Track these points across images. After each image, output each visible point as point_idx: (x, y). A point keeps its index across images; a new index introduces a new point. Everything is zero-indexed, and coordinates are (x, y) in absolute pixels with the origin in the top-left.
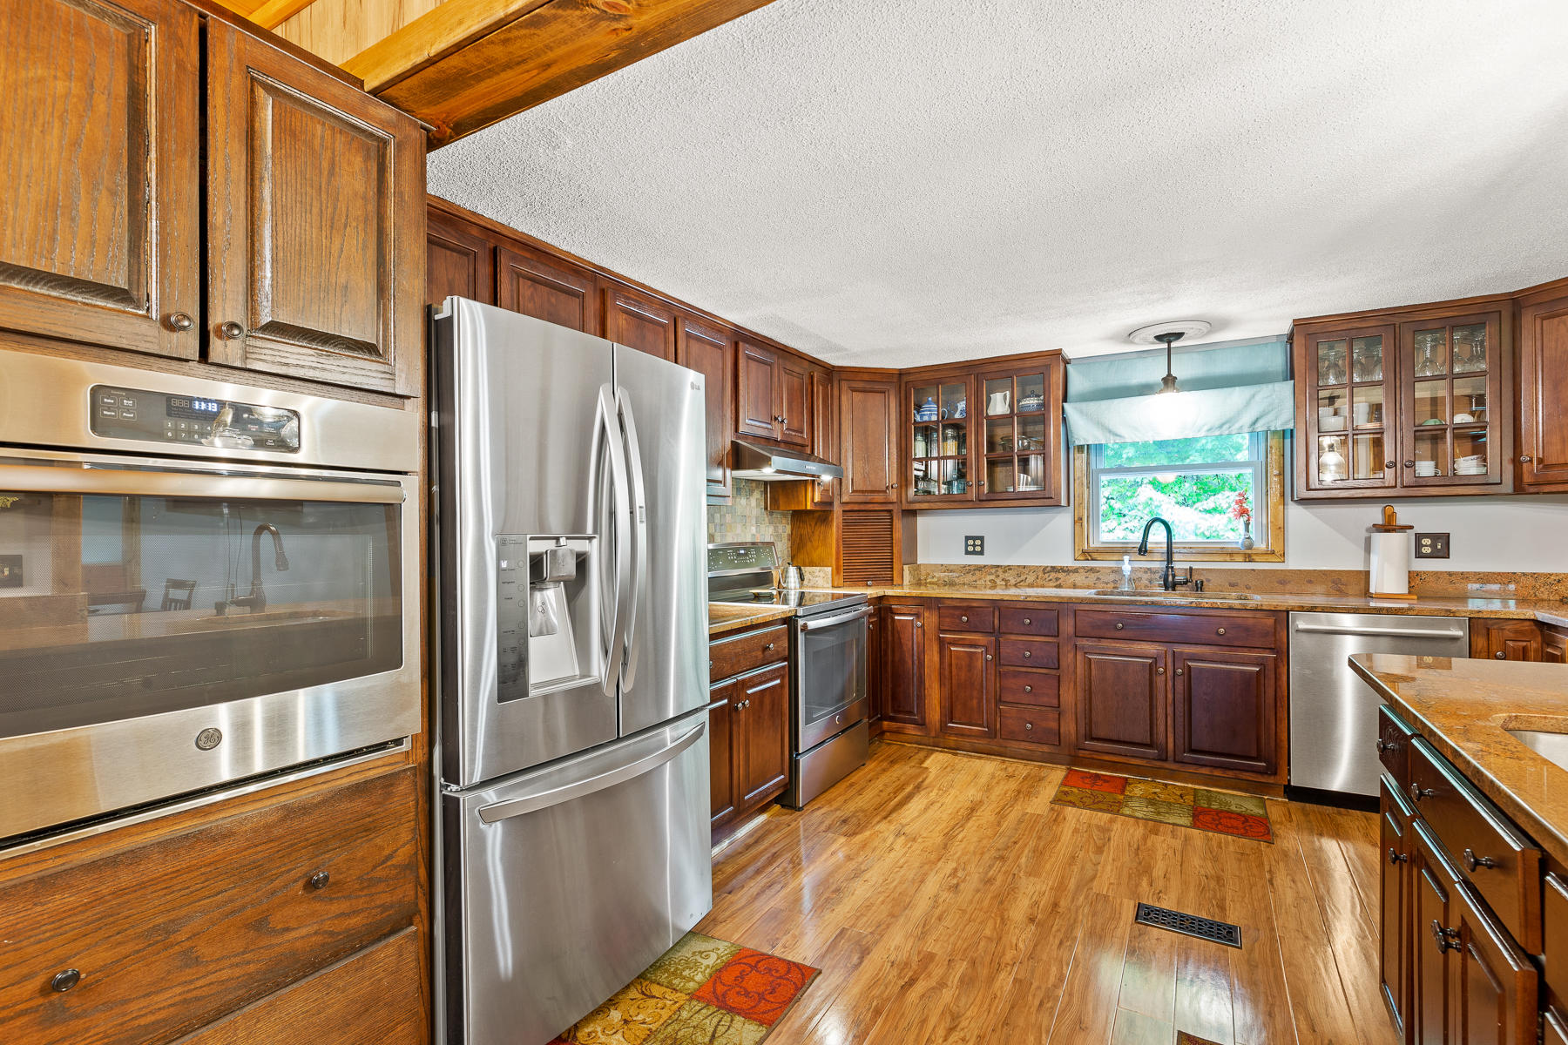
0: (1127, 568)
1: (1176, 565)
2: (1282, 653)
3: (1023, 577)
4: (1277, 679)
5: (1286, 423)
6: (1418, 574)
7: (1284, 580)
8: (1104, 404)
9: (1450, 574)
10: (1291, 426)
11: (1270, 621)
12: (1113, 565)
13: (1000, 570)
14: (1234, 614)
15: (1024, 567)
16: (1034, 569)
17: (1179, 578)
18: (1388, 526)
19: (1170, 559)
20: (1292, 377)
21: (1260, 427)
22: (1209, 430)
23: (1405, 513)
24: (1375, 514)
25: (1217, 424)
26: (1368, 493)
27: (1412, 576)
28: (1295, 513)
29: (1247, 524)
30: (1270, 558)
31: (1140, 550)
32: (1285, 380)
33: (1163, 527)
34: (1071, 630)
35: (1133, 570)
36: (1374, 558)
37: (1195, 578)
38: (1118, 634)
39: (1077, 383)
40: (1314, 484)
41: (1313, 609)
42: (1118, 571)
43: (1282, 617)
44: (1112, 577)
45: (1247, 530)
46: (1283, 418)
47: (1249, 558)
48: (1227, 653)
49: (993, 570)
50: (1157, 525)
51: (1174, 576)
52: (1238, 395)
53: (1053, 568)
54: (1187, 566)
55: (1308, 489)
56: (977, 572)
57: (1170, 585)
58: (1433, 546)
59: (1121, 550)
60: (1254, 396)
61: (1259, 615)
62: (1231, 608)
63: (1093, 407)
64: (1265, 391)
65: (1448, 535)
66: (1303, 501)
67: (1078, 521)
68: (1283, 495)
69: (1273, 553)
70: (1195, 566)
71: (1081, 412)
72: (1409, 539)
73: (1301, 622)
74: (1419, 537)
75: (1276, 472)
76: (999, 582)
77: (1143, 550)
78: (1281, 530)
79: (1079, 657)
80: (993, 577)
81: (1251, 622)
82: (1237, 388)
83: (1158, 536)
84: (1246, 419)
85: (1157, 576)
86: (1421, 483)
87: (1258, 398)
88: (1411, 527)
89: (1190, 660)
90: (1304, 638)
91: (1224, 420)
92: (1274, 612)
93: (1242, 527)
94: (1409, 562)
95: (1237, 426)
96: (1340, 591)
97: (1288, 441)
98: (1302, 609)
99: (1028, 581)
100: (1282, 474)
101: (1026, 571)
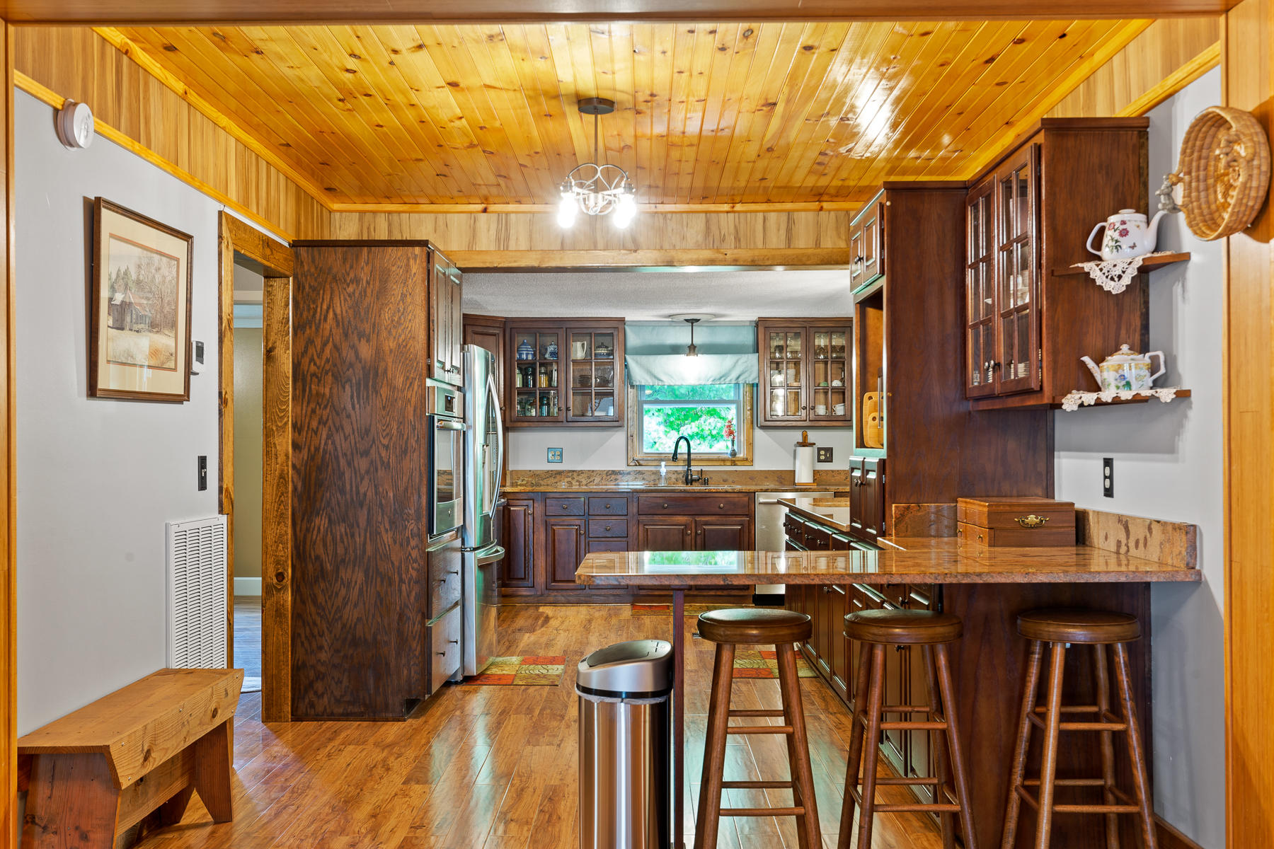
0: (663, 470)
1: (693, 468)
2: (751, 516)
3: (592, 479)
4: (749, 532)
5: (755, 379)
6: (818, 471)
7: (753, 476)
8: (652, 358)
9: (833, 471)
10: (757, 381)
11: (746, 499)
12: (653, 469)
13: (575, 474)
14: (728, 495)
15: (593, 471)
16: (600, 473)
17: (695, 477)
18: (804, 444)
19: (689, 465)
20: (758, 352)
21: (741, 380)
22: (713, 381)
23: (813, 436)
24: (797, 436)
25: (718, 377)
26: (794, 424)
27: (815, 473)
28: (759, 434)
29: (733, 441)
30: (746, 463)
31: (673, 458)
32: (754, 352)
33: (685, 443)
34: (635, 510)
35: (667, 472)
36: (797, 462)
37: (704, 476)
38: (665, 511)
39: (633, 339)
40: (768, 417)
41: (766, 491)
42: (658, 473)
43: (751, 495)
44: (653, 477)
45: (733, 445)
46: (752, 377)
47: (734, 463)
48: (724, 519)
49: (570, 474)
50: (682, 440)
51: (692, 475)
52: (729, 360)
53: (613, 471)
54: (699, 469)
55: (766, 421)
56: (558, 476)
57: (689, 481)
58: (825, 455)
59: (659, 458)
60: (737, 361)
61: (741, 495)
62: (727, 492)
63: (644, 359)
64: (744, 358)
65: (832, 449)
66: (763, 427)
67: (629, 438)
68: (752, 423)
69: (747, 459)
70: (705, 469)
71: (637, 362)
72: (813, 452)
73: (762, 498)
74: (819, 449)
75: (749, 408)
76: (574, 483)
77: (675, 457)
78: (751, 444)
79: (641, 528)
80: (570, 479)
81: (736, 499)
82: (729, 356)
83: (683, 447)
84: (734, 375)
85: (681, 476)
86: (818, 419)
87: (740, 362)
88: (814, 444)
89: (706, 525)
90: (762, 506)
91: (723, 373)
92: (748, 493)
93: (730, 444)
94: (813, 465)
95: (729, 379)
96: (781, 483)
97: (755, 388)
98: (762, 491)
99: (596, 482)
100: (752, 409)
101: (595, 473)
